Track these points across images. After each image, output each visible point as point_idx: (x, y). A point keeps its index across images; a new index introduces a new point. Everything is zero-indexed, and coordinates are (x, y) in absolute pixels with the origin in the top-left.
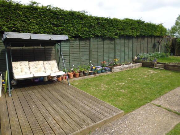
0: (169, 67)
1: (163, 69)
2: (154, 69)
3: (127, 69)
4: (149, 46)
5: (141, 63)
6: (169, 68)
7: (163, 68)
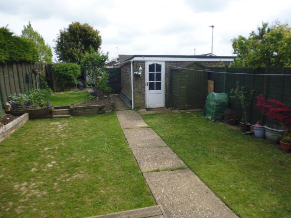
0: (77, 111)
1: (69, 116)
2: (56, 119)
3: (12, 132)
4: (21, 80)
5: (28, 114)
6: (77, 113)
7: (69, 114)
